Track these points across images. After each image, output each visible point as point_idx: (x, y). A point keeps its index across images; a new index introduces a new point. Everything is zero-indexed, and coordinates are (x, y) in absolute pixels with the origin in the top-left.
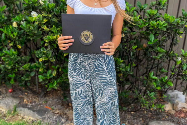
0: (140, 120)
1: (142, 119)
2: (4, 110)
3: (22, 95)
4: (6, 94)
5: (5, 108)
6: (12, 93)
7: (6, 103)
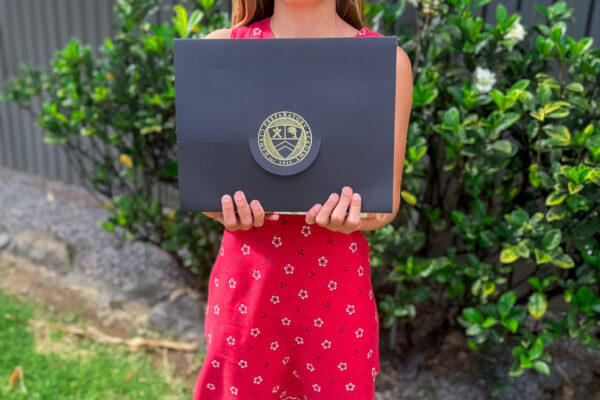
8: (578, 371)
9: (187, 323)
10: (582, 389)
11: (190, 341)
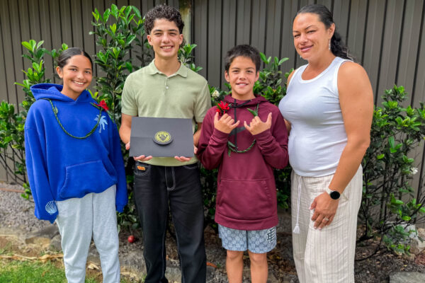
0: (368, 274)
1: (371, 272)
2: (135, 275)
5: (136, 270)
6: (134, 244)
7: (136, 261)
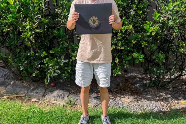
3: (66, 87)
4: (50, 89)
6: (55, 87)
7: (59, 95)
8: (122, 80)
9: (20, 89)
10: (123, 83)
11: (23, 94)
